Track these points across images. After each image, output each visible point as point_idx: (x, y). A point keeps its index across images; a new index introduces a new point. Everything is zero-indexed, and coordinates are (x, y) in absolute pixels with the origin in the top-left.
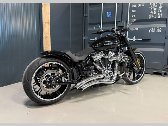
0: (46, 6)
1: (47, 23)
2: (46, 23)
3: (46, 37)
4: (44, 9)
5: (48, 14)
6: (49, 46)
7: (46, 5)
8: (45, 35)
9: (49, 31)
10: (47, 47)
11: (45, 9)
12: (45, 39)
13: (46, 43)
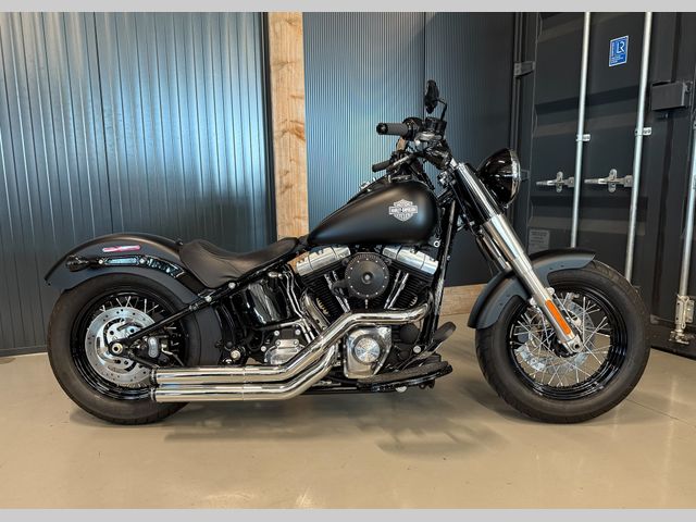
0: (285, 69)
1: (287, 135)
2: (284, 132)
3: (287, 187)
4: (277, 81)
5: (293, 97)
6: (299, 218)
7: (283, 64)
8: (281, 177)
9: (298, 163)
10: (289, 224)
11: (280, 80)
12: (283, 193)
13: (288, 210)
